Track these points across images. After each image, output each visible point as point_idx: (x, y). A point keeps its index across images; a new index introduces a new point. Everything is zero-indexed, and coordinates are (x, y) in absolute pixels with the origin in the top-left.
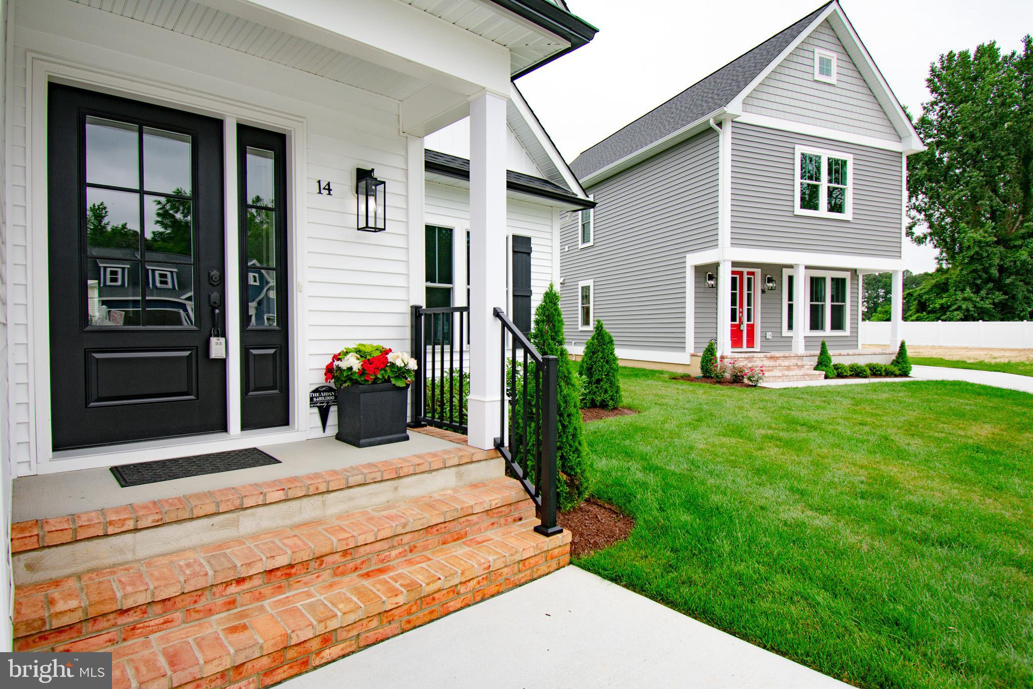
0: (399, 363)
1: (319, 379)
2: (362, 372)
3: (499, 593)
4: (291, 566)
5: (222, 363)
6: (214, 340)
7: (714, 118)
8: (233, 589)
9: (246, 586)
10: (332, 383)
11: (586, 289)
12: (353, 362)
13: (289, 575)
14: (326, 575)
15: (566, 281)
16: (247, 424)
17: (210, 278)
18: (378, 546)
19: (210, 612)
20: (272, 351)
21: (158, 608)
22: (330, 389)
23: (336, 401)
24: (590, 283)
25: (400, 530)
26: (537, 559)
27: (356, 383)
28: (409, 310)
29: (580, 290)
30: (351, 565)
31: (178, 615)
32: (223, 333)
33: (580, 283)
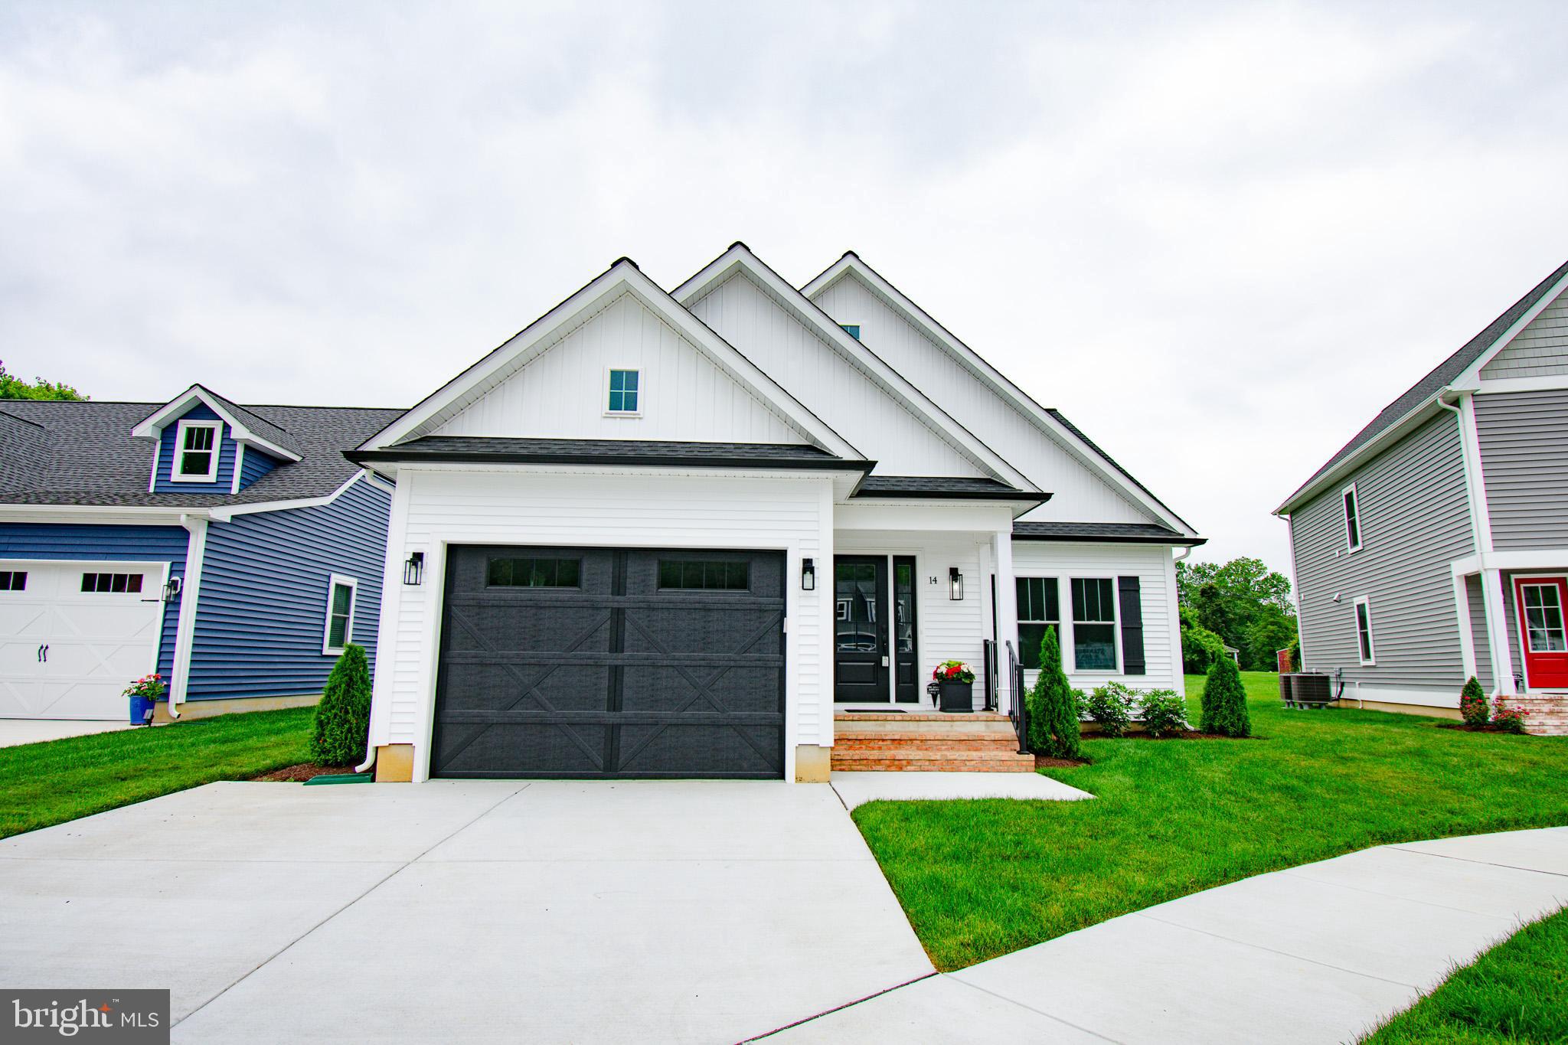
0: (966, 670)
1: (930, 679)
2: (947, 674)
3: (988, 772)
4: (900, 740)
5: (887, 668)
6: (884, 658)
7: (1442, 397)
8: (881, 743)
9: (885, 743)
10: (937, 681)
11: (1361, 607)
12: (943, 670)
13: (900, 744)
14: (914, 748)
15: (1343, 597)
16: (898, 700)
17: (882, 629)
18: (936, 742)
19: (873, 749)
20: (910, 664)
21: (858, 742)
22: (936, 685)
23: (940, 692)
24: (1363, 599)
25: (946, 738)
26: (1011, 763)
27: (944, 679)
28: (983, 643)
29: (1356, 610)
30: (924, 747)
31: (863, 746)
32: (887, 654)
33: (1355, 599)
